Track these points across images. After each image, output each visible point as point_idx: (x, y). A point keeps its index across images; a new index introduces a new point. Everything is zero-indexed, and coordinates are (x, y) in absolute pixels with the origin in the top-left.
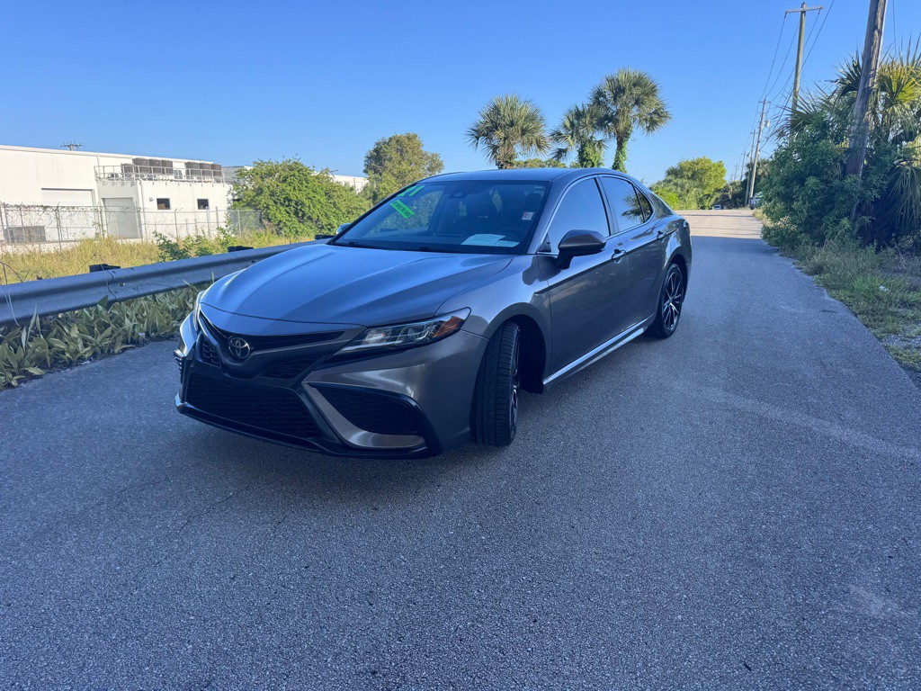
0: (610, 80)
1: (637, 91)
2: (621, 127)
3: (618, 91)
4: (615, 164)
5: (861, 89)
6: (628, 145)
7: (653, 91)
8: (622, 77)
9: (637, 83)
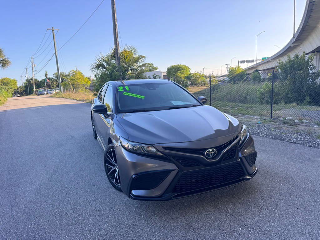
5: (117, 57)
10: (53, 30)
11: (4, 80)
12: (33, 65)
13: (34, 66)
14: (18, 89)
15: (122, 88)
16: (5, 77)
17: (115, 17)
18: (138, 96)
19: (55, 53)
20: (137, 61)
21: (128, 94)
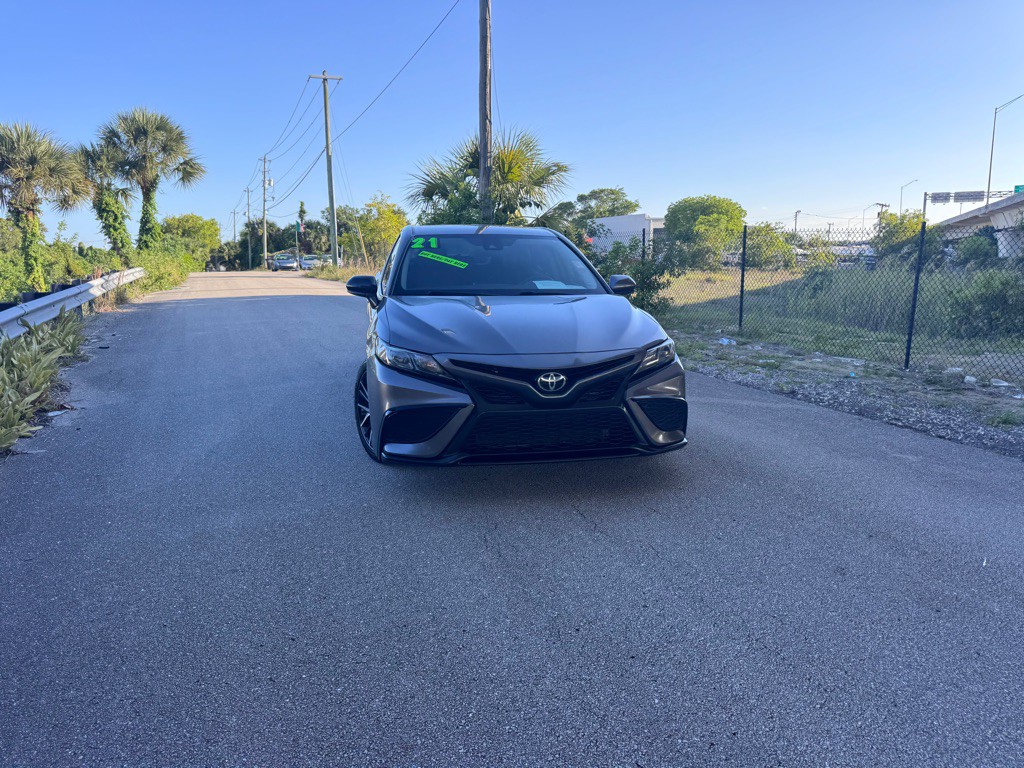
0: (125, 119)
1: (161, 136)
2: (150, 175)
3: (139, 133)
4: (143, 217)
5: (482, 168)
6: (157, 196)
7: (180, 138)
8: (139, 117)
9: (162, 126)
10: (325, 80)
11: (187, 221)
12: (267, 182)
13: (269, 184)
14: (221, 250)
15: (422, 240)
16: (189, 213)
17: (489, 47)
18: (453, 262)
19: (327, 147)
20: (541, 180)
21: (429, 255)
